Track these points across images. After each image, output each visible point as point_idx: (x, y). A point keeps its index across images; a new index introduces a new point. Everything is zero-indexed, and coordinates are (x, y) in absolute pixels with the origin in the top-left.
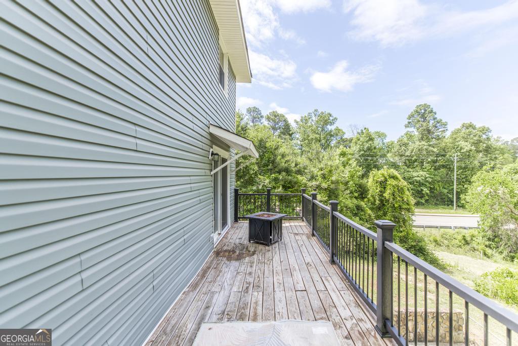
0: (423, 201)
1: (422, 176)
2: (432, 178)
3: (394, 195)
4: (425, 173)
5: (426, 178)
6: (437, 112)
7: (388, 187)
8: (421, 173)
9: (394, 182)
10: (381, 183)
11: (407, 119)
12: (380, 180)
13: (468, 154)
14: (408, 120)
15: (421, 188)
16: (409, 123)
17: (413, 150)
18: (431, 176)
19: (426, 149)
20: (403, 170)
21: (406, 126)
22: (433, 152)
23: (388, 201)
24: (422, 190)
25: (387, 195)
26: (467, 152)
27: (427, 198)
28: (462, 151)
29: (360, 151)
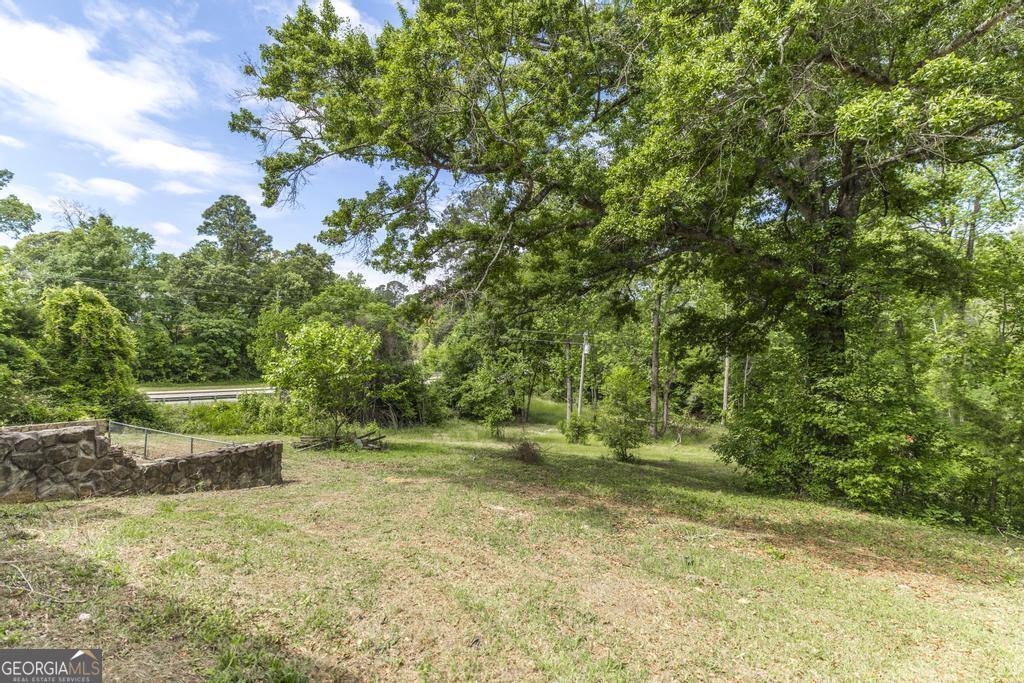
0: (227, 371)
1: (225, 326)
2: (243, 330)
3: (91, 329)
4: (230, 320)
5: (232, 330)
6: (257, 216)
7: (79, 316)
8: (224, 321)
9: (92, 309)
10: (65, 308)
11: (203, 216)
12: (63, 304)
13: (299, 293)
14: (204, 219)
15: (224, 348)
16: (207, 225)
17: (209, 277)
18: (243, 327)
19: (234, 278)
20: (189, 314)
21: (201, 230)
22: (246, 284)
23: (77, 338)
24: (225, 352)
25: (75, 328)
26: (298, 289)
27: (235, 366)
28: (291, 288)
29: (80, 264)
